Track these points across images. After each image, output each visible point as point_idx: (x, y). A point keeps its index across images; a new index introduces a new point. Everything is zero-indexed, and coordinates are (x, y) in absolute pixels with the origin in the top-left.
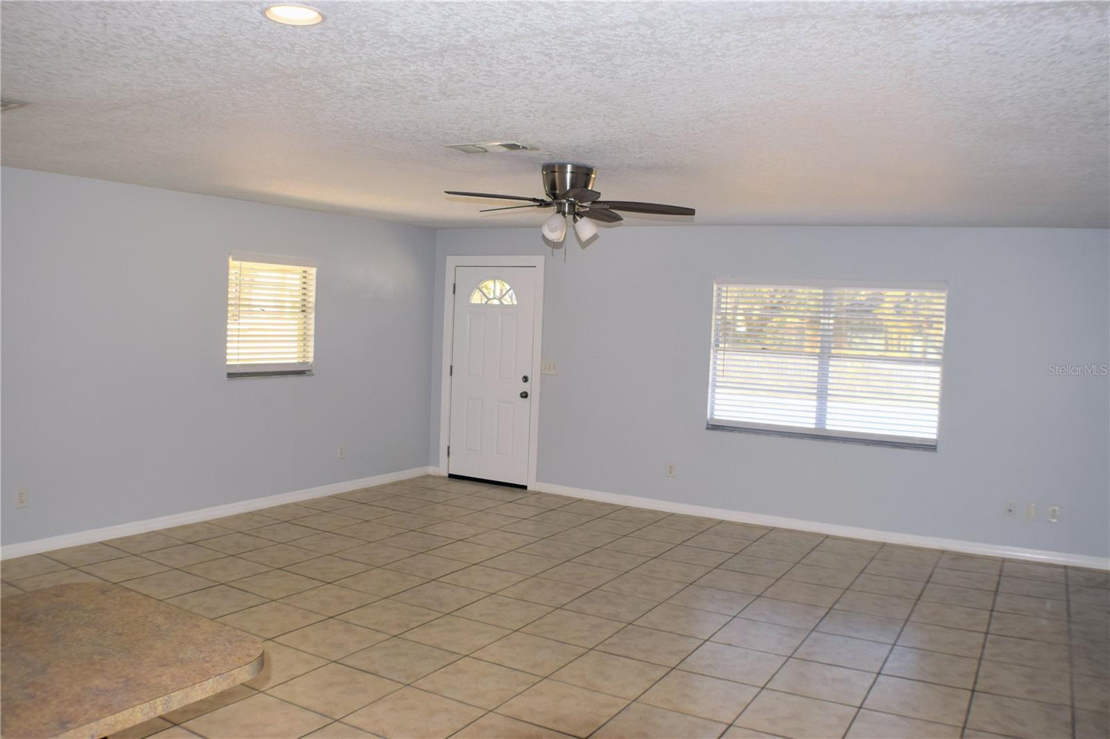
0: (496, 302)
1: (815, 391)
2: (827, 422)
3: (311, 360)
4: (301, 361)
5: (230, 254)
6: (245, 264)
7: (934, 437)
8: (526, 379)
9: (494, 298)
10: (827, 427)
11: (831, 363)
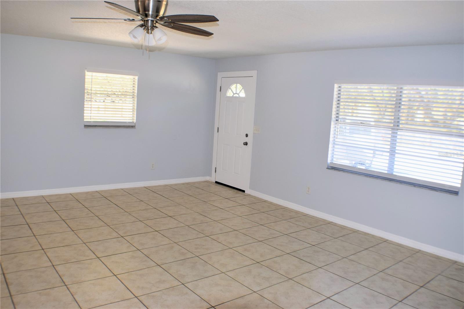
0: (237, 95)
1: (389, 150)
2: (395, 170)
3: (135, 121)
4: (131, 121)
5: (86, 69)
6: (94, 74)
7: (459, 186)
8: (247, 135)
9: (236, 93)
10: (394, 174)
11: (399, 133)
